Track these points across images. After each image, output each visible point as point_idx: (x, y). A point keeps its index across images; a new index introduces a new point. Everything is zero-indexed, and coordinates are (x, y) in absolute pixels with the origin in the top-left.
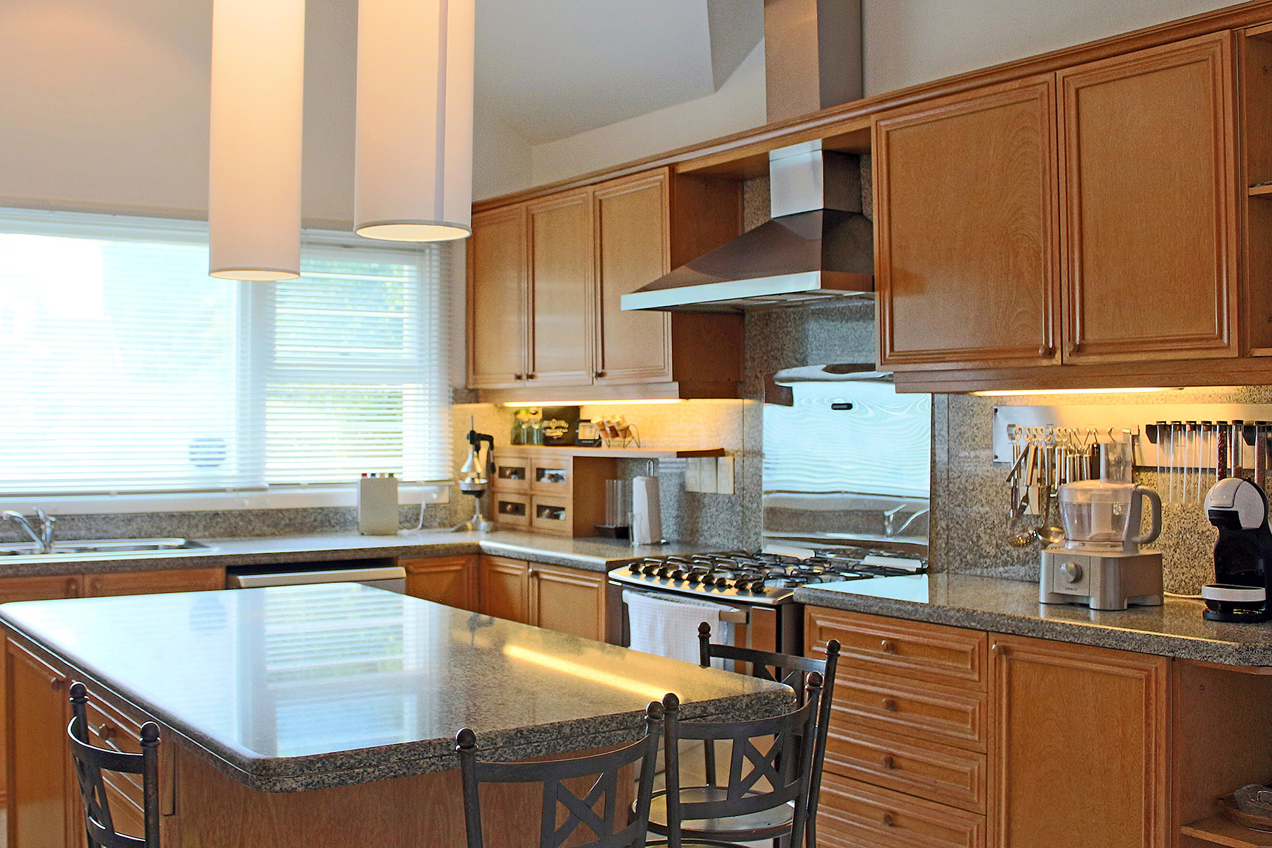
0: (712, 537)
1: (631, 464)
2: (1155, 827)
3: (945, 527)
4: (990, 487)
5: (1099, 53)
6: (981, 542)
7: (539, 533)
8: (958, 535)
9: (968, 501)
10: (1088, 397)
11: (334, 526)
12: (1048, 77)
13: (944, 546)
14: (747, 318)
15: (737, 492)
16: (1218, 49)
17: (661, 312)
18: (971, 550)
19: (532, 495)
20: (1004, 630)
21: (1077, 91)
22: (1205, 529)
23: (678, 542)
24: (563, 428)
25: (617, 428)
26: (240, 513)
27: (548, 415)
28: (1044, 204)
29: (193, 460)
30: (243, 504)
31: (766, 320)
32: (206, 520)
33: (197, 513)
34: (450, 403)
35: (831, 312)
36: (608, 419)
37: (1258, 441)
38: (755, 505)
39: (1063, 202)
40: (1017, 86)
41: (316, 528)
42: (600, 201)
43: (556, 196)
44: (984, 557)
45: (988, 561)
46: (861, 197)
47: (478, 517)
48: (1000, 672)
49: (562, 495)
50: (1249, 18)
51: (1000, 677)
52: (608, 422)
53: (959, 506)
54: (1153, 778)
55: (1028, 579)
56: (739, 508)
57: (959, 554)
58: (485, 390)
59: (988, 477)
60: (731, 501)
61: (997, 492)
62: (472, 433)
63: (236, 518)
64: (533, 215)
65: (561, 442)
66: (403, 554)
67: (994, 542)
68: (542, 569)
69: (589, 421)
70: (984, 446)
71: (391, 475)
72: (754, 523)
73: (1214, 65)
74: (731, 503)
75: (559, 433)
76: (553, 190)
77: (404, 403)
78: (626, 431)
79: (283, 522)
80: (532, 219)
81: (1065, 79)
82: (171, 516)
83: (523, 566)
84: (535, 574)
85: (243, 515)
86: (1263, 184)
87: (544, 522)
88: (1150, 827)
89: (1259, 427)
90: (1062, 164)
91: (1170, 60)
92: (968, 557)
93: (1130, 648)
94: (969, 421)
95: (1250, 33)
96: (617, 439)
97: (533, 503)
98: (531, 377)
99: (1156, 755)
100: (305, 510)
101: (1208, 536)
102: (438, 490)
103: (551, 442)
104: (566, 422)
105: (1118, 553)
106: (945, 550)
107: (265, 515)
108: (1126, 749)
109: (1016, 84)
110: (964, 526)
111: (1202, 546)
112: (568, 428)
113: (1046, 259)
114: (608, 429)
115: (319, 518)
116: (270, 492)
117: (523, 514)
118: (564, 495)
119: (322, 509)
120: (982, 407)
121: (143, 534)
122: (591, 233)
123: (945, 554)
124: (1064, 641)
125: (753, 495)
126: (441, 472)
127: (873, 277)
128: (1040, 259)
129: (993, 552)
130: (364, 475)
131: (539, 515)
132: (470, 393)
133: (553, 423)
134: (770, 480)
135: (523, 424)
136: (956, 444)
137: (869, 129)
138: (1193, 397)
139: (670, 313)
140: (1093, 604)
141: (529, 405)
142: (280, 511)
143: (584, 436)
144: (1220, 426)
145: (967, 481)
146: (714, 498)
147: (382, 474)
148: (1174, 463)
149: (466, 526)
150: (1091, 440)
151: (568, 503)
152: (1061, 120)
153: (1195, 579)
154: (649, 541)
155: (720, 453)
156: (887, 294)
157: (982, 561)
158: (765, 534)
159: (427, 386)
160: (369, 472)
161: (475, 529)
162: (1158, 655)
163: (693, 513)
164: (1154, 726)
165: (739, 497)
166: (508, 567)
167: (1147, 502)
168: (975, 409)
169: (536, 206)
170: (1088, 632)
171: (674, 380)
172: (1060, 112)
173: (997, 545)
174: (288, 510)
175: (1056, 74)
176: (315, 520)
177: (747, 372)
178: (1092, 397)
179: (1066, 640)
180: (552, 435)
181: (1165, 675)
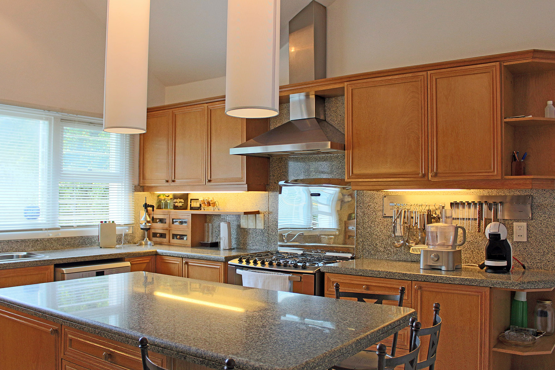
0: (253, 246)
1: (214, 217)
2: (484, 349)
3: (362, 241)
4: (382, 225)
5: (445, 66)
6: (377, 246)
7: (174, 245)
8: (367, 243)
9: (372, 231)
10: (423, 192)
11: (87, 244)
12: (424, 73)
13: (361, 248)
14: (271, 159)
15: (265, 228)
16: (494, 69)
17: (241, 156)
18: (373, 249)
19: (170, 230)
20: (420, 280)
21: (436, 79)
22: (470, 240)
23: (237, 248)
24: (182, 202)
25: (210, 203)
26: (48, 239)
27: (175, 197)
28: (421, 120)
29: (26, 216)
30: (49, 235)
31: (280, 160)
32: (32, 243)
33: (29, 240)
34: (133, 191)
35: (310, 158)
36: (206, 199)
37: (494, 209)
38: (274, 233)
39: (429, 120)
40: (411, 76)
41: (79, 245)
42: (211, 110)
43: (187, 107)
44: (379, 252)
45: (380, 253)
46: (325, 114)
47: (146, 239)
48: (417, 296)
49: (186, 229)
50: (506, 59)
51: (417, 298)
52: (206, 200)
53: (368, 233)
54: (483, 331)
55: (398, 259)
56: (266, 234)
57: (368, 251)
58: (148, 186)
59: (381, 222)
60: (262, 232)
61: (385, 227)
62: (146, 204)
63: (46, 242)
64: (175, 114)
65: (182, 208)
66: (127, 256)
67: (383, 246)
68: (189, 261)
69: (198, 200)
70: (379, 210)
71: (113, 222)
72: (273, 240)
73: (493, 74)
74: (263, 232)
75: (180, 204)
76: (186, 105)
77: (110, 192)
78: (214, 204)
79: (66, 243)
80: (174, 116)
81: (431, 75)
82: (17, 241)
83: (180, 259)
84: (187, 263)
85: (49, 240)
86: (509, 118)
87: (175, 241)
88: (482, 349)
89: (494, 204)
90: (429, 106)
91: (475, 71)
92: (372, 252)
93: (475, 285)
94: (372, 201)
95: (505, 64)
96: (210, 207)
97: (170, 233)
98: (174, 181)
99: (484, 323)
100: (75, 237)
101: (471, 243)
102: (128, 228)
103: (178, 208)
104: (183, 200)
105: (450, 249)
106: (361, 249)
107: (58, 240)
108: (471, 321)
109: (410, 75)
110: (370, 241)
111: (469, 246)
112: (184, 202)
113: (422, 141)
114: (206, 203)
115: (81, 241)
116: (61, 230)
117: (165, 238)
118: (186, 230)
119: (82, 237)
120: (378, 196)
121: (4, 250)
122: (206, 123)
123: (362, 251)
124: (447, 283)
125: (273, 229)
126: (129, 220)
127: (345, 145)
128: (419, 141)
129: (382, 250)
130: (102, 222)
131: (173, 238)
132: (141, 187)
133: (178, 200)
134: (282, 223)
135: (162, 200)
136: (367, 210)
137: (344, 87)
138: (466, 193)
139: (245, 157)
140: (444, 268)
141: (167, 194)
142: (64, 238)
143: (193, 206)
144: (479, 204)
145: (371, 223)
146: (254, 230)
147: (109, 222)
148: (463, 217)
149: (142, 243)
150: (427, 208)
151: (189, 233)
152: (429, 90)
153: (466, 258)
154: (228, 248)
155: (258, 212)
156: (351, 152)
157: (378, 253)
158: (279, 243)
159: (124, 184)
160: (104, 221)
161: (146, 244)
162: (487, 287)
163: (244, 236)
164: (484, 313)
165: (267, 230)
166: (171, 260)
167: (460, 231)
168: (375, 196)
169: (176, 111)
170: (457, 279)
171: (246, 184)
172: (429, 87)
173: (384, 247)
174: (68, 238)
175: (427, 72)
176: (79, 242)
177: (271, 181)
178: (425, 192)
179: (448, 283)
180: (177, 205)
181: (489, 294)
